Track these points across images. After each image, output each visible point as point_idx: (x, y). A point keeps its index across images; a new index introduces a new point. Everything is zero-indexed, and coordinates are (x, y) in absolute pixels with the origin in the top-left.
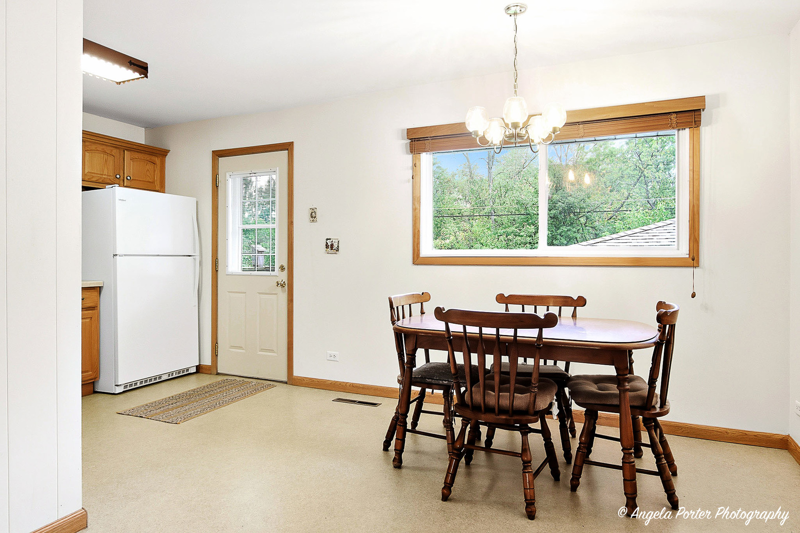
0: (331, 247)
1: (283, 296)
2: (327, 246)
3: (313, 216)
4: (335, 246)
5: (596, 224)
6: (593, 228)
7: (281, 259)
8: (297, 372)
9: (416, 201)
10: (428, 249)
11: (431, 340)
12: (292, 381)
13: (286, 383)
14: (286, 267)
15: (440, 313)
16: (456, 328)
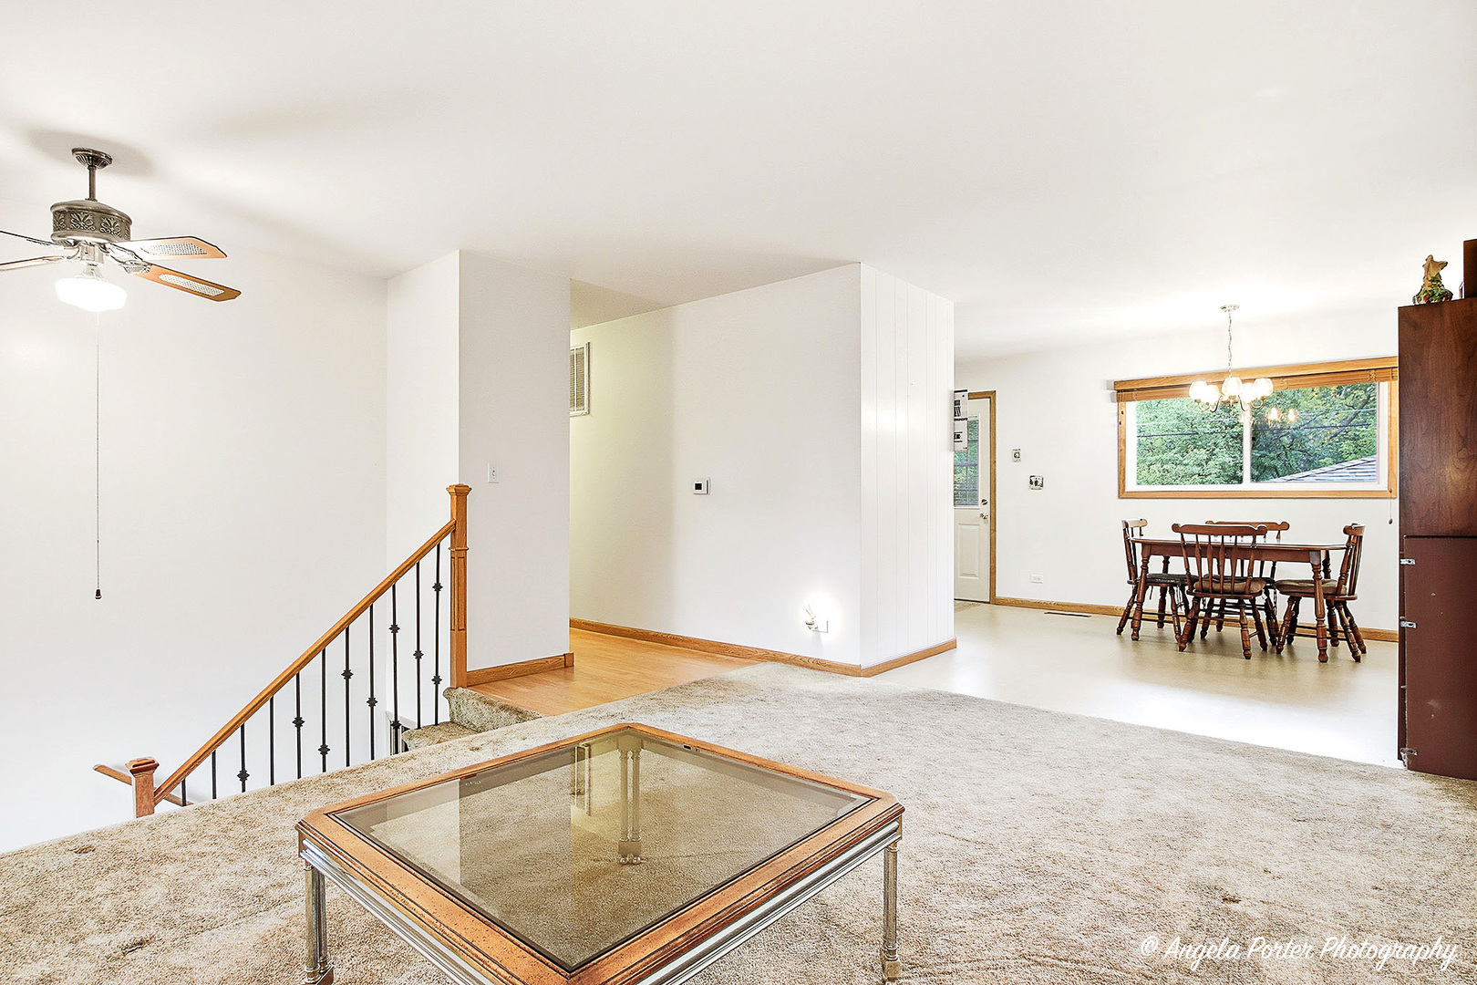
0: (1035, 483)
1: (986, 527)
2: (1031, 483)
3: (1017, 456)
4: (1040, 482)
5: (1309, 445)
6: (1304, 451)
7: (984, 492)
8: (999, 594)
9: (1122, 442)
10: (1131, 485)
11: (1166, 549)
12: (994, 600)
13: (989, 603)
14: (988, 501)
15: (1175, 528)
16: (1190, 538)
